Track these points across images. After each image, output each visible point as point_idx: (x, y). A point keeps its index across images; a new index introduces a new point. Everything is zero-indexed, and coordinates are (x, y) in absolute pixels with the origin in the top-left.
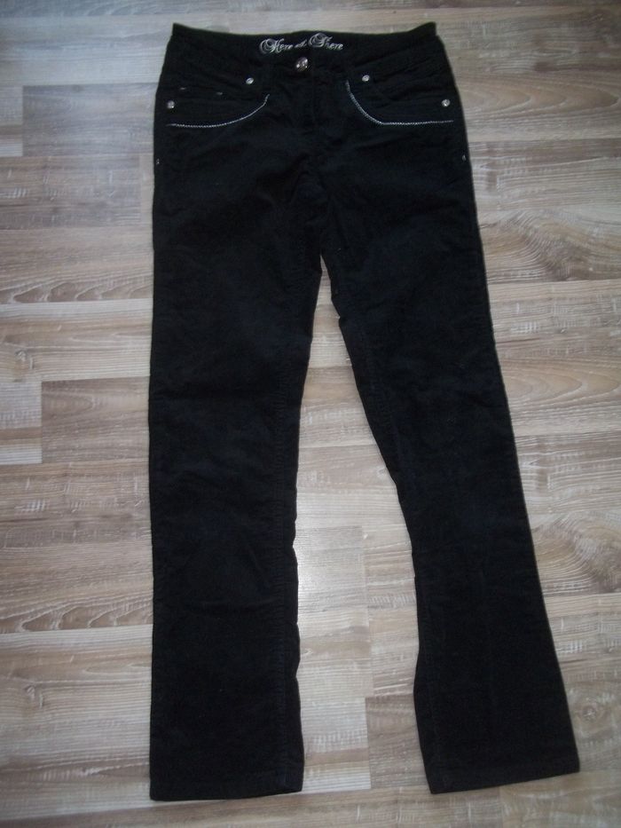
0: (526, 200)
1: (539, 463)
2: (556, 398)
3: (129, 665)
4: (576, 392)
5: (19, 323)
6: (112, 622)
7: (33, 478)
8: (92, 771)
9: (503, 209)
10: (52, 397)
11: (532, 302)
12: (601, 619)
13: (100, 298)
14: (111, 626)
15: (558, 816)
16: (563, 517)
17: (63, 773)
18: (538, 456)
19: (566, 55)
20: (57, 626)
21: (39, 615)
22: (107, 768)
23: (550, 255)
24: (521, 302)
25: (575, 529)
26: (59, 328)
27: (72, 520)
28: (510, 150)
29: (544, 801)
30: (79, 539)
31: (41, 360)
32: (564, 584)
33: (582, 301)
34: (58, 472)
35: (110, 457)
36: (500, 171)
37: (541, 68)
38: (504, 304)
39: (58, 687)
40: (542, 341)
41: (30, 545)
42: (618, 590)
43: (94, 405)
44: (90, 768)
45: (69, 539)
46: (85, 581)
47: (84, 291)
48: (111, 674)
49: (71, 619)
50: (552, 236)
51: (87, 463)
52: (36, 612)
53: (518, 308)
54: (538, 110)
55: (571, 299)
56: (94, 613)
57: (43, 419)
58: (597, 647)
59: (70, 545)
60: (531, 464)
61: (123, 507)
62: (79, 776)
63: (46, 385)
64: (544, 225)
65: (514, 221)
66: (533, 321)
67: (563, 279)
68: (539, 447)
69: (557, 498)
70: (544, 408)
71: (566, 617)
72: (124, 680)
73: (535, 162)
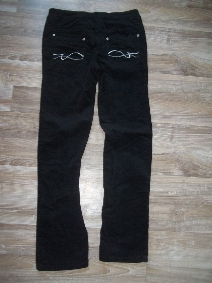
0: (179, 48)
1: (172, 132)
2: (180, 113)
3: (30, 179)
4: (187, 112)
5: (9, 66)
6: (26, 165)
7: (7, 116)
8: (15, 211)
9: (171, 50)
10: (16, 91)
11: (176, 81)
12: (185, 184)
13: (36, 61)
14: (26, 166)
15: (163, 244)
16: (177, 151)
17: (5, 211)
18: (172, 130)
19: (198, 3)
20: (9, 164)
21: (3, 160)
22: (19, 211)
23: (184, 67)
24: (173, 81)
25: (180, 155)
26: (22, 69)
27: (18, 131)
28: (175, 31)
29: (159, 239)
30: (19, 137)
31: (15, 79)
32: (174, 172)
33: (193, 83)
34: (15, 115)
35: (33, 112)
36: (171, 38)
37: (190, 6)
38: (167, 80)
39: (7, 183)
40: (178, 94)
41: (3, 137)
42: (191, 176)
43: (29, 95)
44: (14, 210)
45: (16, 137)
46: (19, 151)
47: (31, 58)
48: (24, 181)
49: (14, 162)
50: (186, 61)
51: (25, 113)
52: (3, 158)
53: (171, 83)
54: (187, 20)
55: (189, 82)
56: (21, 161)
57: (13, 97)
58: (182, 193)
59: (16, 139)
60: (169, 133)
61: (35, 129)
62: (10, 212)
63: (15, 87)
64: (183, 57)
65: (174, 54)
66: (175, 87)
67: (187, 75)
68: (172, 128)
69: (176, 145)
70: (176, 116)
71: (174, 183)
72: (28, 184)
73: (183, 36)
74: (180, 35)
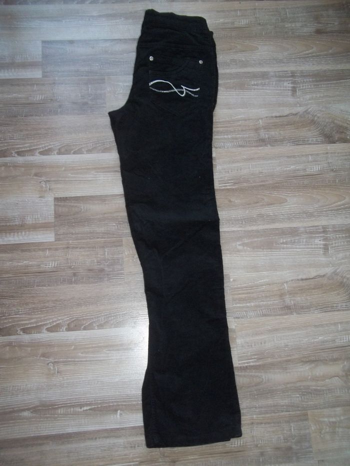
0: (312, 101)
1: (324, 240)
2: (332, 206)
3: (104, 350)
4: (342, 202)
5: (42, 166)
6: (94, 327)
7: (50, 249)
8: (85, 408)
9: (300, 106)
10: (60, 206)
11: (317, 155)
13: (85, 153)
14: (94, 329)
15: (341, 430)
16: (338, 269)
17: (69, 410)
18: (324, 236)
19: (332, 25)
20: (64, 329)
21: (55, 324)
22: (93, 407)
23: (326, 130)
24: (312, 155)
25: (344, 275)
26: (63, 168)
27: (72, 272)
28: (304, 75)
29: (333, 422)
30: (76, 282)
31: (53, 186)
32: (340, 305)
33: (344, 154)
34: (64, 246)
35: (92, 238)
36: (298, 86)
37: (319, 32)
38: (303, 155)
39: (66, 363)
40: (324, 175)
41: (49, 286)
43: (83, 210)
44: (84, 407)
45: (71, 282)
46: (79, 305)
47: (76, 149)
48: (95, 356)
49: (72, 326)
50: (327, 120)
51: (79, 241)
52: (53, 322)
53: (310, 158)
54: (318, 54)
55: (338, 153)
56: (85, 322)
57: (56, 217)
59: (71, 286)
60: (320, 241)
61: (100, 265)
62: (78, 412)
63: (56, 199)
64: (323, 114)
65: (306, 112)
66: (319, 165)
67: (334, 143)
68: (324, 232)
69: (334, 259)
70: (326, 211)
71: (341, 323)
72: (102, 359)
73: (317, 81)
74: (311, 80)
